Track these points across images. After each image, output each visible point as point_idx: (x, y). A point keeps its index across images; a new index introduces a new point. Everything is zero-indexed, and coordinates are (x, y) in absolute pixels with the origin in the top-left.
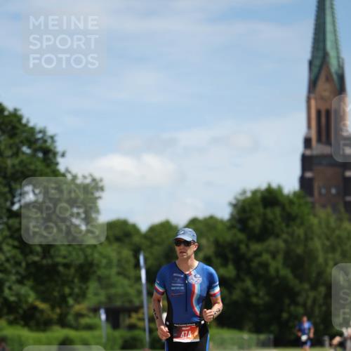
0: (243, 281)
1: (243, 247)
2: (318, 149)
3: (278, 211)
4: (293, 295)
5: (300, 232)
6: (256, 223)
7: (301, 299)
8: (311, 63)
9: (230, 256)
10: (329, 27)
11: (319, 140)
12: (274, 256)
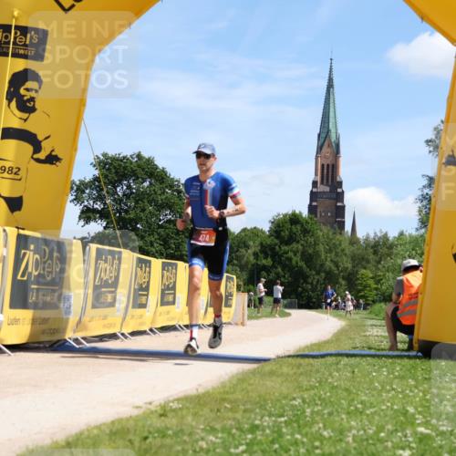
0: (276, 268)
1: (277, 247)
2: (322, 188)
3: (299, 227)
4: (305, 278)
5: (311, 240)
6: (285, 234)
7: (310, 281)
8: (319, 135)
9: (269, 253)
10: (332, 114)
11: (322, 183)
12: (295, 255)
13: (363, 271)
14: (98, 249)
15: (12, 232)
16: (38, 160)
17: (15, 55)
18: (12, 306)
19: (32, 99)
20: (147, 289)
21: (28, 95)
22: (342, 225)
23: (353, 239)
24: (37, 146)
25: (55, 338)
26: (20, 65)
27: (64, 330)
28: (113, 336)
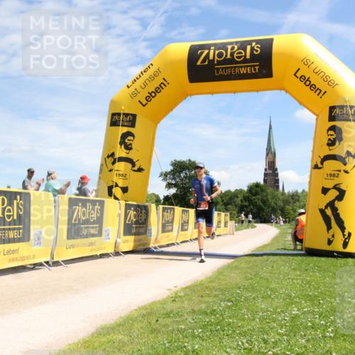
2: (268, 171)
4: (263, 210)
5: (265, 194)
6: (254, 191)
7: (265, 211)
11: (269, 169)
12: (258, 200)
13: (287, 207)
14: (163, 208)
15: (123, 203)
16: (134, 171)
17: (123, 126)
18: (125, 234)
19: (131, 144)
20: (188, 222)
21: (129, 142)
22: (278, 187)
23: (283, 193)
24: (133, 164)
25: (145, 247)
26: (125, 130)
27: (149, 244)
28: (173, 244)
